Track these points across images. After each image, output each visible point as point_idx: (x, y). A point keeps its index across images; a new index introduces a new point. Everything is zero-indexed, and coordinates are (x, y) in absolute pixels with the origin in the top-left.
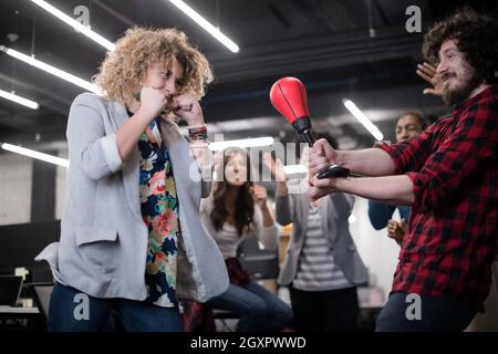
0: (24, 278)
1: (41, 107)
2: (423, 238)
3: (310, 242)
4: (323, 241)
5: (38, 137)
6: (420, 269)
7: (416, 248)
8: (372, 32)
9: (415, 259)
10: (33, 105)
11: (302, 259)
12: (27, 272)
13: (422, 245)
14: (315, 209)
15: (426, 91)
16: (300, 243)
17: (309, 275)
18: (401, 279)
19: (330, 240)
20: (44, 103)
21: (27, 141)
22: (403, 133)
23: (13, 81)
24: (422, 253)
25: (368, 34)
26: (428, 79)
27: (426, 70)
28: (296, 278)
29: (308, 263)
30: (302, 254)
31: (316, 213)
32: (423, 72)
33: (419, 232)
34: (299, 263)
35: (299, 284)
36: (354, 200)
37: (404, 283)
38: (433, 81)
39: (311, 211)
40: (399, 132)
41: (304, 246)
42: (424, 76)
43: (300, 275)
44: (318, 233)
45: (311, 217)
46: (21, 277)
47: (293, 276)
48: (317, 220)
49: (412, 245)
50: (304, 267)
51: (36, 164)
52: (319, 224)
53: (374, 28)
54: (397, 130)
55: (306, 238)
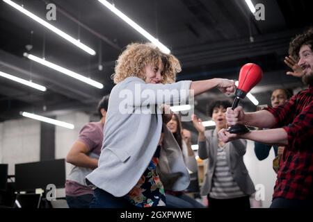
0: (41, 195)
1: (48, 90)
2: (293, 164)
3: (218, 169)
4: (227, 168)
5: (45, 108)
6: (292, 183)
7: (289, 171)
8: (252, 39)
9: (288, 177)
10: (43, 89)
11: (215, 180)
12: (43, 191)
13: (293, 168)
14: (222, 148)
15: (288, 73)
16: (212, 170)
17: (220, 190)
18: (280, 190)
19: (231, 168)
20: (50, 87)
21: (38, 111)
22: (275, 100)
23: (30, 74)
24: (293, 173)
25: (249, 40)
26: (291, 66)
27: (290, 61)
28: (211, 191)
29: (219, 182)
30: (214, 176)
31: (222, 151)
32: (288, 62)
33: (290, 161)
34: (213, 181)
35: (214, 195)
36: (246, 142)
37: (282, 192)
38: (294, 67)
39: (219, 150)
40: (273, 99)
41: (215, 171)
42: (288, 64)
43: (213, 189)
44: (224, 163)
45: (219, 154)
46: (39, 195)
47: (209, 190)
48: (223, 155)
49: (286, 169)
50: (216, 184)
51: (43, 125)
52: (225, 158)
53: (253, 36)
54: (272, 98)
55: (216, 167)
